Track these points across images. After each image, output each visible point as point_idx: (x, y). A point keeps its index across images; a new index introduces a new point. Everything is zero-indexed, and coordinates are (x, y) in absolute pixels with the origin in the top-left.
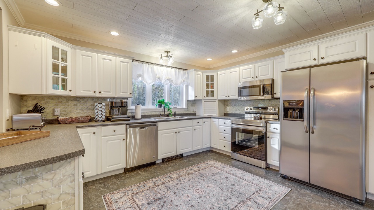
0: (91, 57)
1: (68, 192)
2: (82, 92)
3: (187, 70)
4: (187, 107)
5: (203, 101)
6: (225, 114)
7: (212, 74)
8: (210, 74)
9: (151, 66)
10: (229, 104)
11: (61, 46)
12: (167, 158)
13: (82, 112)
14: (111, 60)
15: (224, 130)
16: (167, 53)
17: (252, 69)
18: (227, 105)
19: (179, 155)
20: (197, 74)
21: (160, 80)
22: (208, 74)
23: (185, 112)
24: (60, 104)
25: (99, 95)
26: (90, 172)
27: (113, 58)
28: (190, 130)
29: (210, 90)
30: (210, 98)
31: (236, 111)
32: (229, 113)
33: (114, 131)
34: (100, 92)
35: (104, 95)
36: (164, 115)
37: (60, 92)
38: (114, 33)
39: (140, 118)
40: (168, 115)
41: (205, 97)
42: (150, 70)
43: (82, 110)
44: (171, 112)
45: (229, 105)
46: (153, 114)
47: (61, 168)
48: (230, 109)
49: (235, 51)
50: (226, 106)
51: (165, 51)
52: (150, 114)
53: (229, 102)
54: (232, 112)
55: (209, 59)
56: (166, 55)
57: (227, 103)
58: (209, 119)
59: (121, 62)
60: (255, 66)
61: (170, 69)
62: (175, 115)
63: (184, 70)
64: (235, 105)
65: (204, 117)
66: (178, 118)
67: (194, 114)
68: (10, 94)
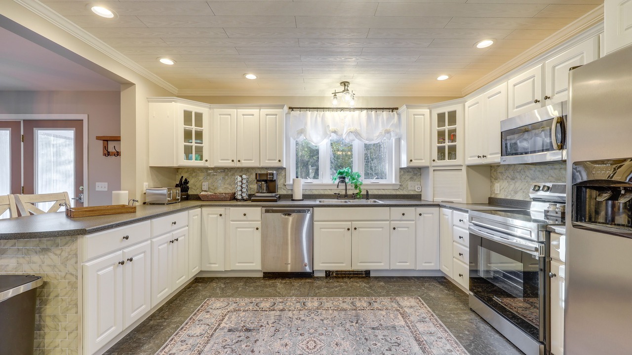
0: (230, 115)
1: (72, 273)
2: (220, 161)
3: (397, 109)
4: (398, 183)
5: (431, 170)
6: (490, 199)
7: (451, 108)
8: (446, 109)
9: (321, 113)
10: (499, 174)
11: (194, 107)
12: (337, 271)
13: (230, 187)
14: (253, 115)
15: (460, 237)
16: (345, 85)
17: (535, 78)
18: (496, 179)
19: (362, 271)
20: (414, 115)
21: (337, 134)
22: (441, 111)
23: (394, 193)
24: (208, 178)
25: (239, 165)
26: (217, 265)
27: (255, 111)
28: (382, 228)
29: (447, 144)
30: (447, 162)
31: (516, 193)
32: (500, 196)
33: (245, 215)
34: (239, 161)
35: (245, 164)
36: (346, 196)
37: (194, 163)
38: (251, 76)
39: (301, 198)
40: (354, 196)
41: (434, 161)
42: (319, 120)
43: (230, 185)
44: (360, 191)
45: (501, 177)
46: (327, 193)
47: (66, 246)
48: (502, 187)
49: (485, 44)
50: (493, 180)
51: (341, 83)
52: (322, 192)
53: (500, 170)
54: (507, 196)
55: (443, 77)
56: (342, 88)
57: (495, 173)
58: (437, 209)
59: (267, 115)
60: (543, 68)
61: (357, 112)
62: (367, 196)
63: (393, 109)
64: (513, 179)
65: (435, 203)
66: (370, 202)
67: (418, 197)
68: (150, 167)
